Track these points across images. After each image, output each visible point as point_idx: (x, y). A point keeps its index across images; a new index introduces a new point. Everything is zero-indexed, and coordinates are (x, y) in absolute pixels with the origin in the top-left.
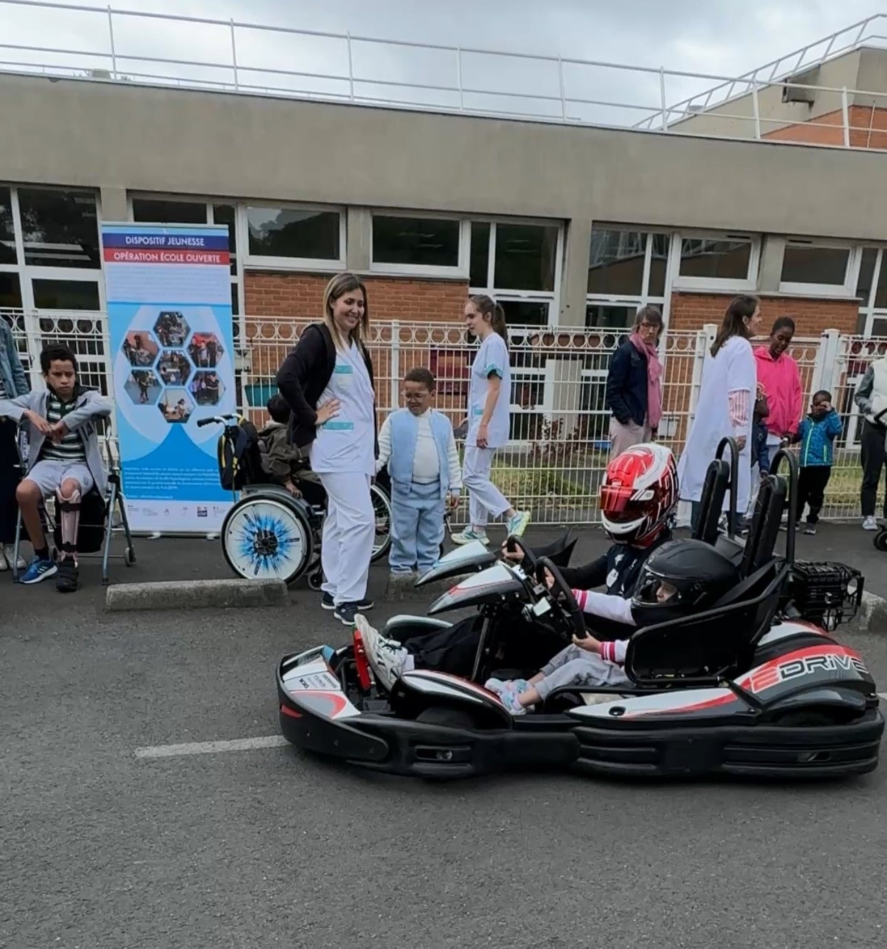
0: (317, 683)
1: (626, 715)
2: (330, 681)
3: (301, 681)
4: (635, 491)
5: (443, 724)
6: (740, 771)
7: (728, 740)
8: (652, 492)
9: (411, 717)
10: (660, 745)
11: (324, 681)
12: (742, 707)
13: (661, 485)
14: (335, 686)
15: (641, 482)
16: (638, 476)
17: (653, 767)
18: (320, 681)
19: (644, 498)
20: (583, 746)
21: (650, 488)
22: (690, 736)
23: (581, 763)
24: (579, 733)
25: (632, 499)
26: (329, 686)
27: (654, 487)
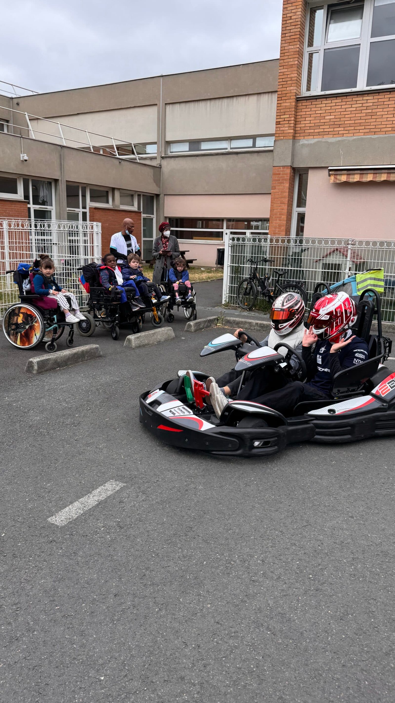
0: (180, 412)
1: (337, 413)
2: (186, 410)
3: (171, 411)
4: (319, 315)
5: (252, 427)
6: (382, 433)
7: (377, 419)
8: (329, 316)
9: (233, 425)
10: (352, 426)
11: (183, 410)
12: (377, 404)
13: (334, 313)
14: (190, 413)
15: (323, 311)
16: (322, 308)
17: (349, 436)
18: (181, 410)
19: (323, 318)
20: (317, 430)
21: (327, 314)
22: (364, 419)
23: (317, 439)
24: (314, 424)
25: (317, 318)
26: (186, 413)
27: (330, 313)
